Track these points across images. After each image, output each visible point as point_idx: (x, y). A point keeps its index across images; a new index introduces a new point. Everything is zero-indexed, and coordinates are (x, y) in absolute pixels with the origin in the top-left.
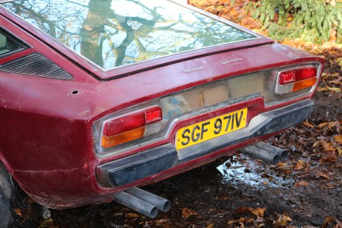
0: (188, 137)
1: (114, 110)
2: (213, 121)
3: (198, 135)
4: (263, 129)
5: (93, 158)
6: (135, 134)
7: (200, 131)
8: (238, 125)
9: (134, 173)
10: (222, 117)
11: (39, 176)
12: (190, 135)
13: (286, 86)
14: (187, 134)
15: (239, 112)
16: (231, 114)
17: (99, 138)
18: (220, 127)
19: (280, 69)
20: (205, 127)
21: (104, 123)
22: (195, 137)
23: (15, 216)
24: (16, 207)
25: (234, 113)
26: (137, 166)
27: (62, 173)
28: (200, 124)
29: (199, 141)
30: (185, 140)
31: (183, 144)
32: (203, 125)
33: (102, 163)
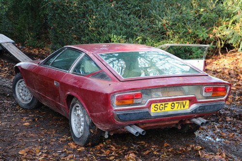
0: (157, 108)
1: (120, 91)
2: (170, 103)
3: (162, 108)
4: (195, 110)
5: (111, 108)
6: (129, 102)
7: (163, 107)
8: (184, 107)
9: (128, 116)
10: (175, 102)
11: (96, 115)
12: (158, 107)
13: (208, 93)
14: (156, 106)
15: (184, 102)
16: (180, 102)
17: (114, 101)
18: (174, 106)
19: (205, 86)
20: (166, 105)
21: (116, 95)
22: (161, 109)
23: (91, 132)
24: (91, 129)
25: (182, 101)
26: (129, 114)
27: (102, 114)
28: (163, 104)
29: (163, 110)
30: (156, 109)
31: (155, 110)
32: (165, 104)
33: (115, 111)
